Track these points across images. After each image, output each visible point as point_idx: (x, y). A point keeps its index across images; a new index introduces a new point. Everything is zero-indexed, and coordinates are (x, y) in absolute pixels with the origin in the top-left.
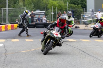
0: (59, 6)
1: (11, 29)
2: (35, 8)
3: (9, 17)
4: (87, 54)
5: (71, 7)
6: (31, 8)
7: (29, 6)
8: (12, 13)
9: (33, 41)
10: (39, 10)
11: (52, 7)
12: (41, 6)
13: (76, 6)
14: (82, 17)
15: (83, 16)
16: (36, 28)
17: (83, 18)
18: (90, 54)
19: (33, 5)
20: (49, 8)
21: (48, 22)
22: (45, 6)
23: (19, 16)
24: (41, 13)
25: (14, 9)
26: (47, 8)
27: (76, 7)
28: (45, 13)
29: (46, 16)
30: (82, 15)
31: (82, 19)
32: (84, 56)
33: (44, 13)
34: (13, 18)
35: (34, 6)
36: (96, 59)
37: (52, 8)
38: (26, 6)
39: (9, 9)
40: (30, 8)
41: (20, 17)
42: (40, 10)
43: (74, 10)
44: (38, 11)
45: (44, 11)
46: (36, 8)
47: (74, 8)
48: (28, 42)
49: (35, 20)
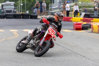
10: (9, 1)
14: (50, 8)
16: (6, 18)
18: (58, 44)
21: (17, 13)
24: (11, 5)
28: (14, 4)
29: (16, 7)
30: (50, 6)
31: (50, 10)
36: (64, 48)
49: (5, 11)
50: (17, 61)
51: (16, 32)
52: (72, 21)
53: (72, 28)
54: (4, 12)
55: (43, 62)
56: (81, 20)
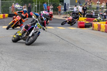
1: (2, 18)
2: (23, 1)
3: (2, 8)
4: (62, 38)
8: (4, 6)
11: (37, 1)
18: (64, 39)
20: (34, 1)
23: (10, 8)
25: (6, 2)
26: (32, 1)
32: (59, 40)
34: (5, 9)
36: (68, 43)
39: (2, 2)
40: (18, 2)
43: (54, 3)
47: (54, 2)
50: (27, 52)
55: (49, 53)
56: (85, 20)
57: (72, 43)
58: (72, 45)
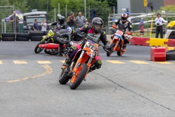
0: (71, 4)
2: (29, 7)
4: (119, 85)
5: (91, 4)
6: (22, 7)
7: (19, 4)
9: (26, 63)
10: (36, 10)
11: (59, 5)
12: (39, 3)
13: (100, 2)
14: (109, 22)
15: (111, 20)
16: (32, 40)
17: (111, 23)
18: (123, 85)
19: (27, 2)
20: (53, 6)
22: (46, 3)
23: (3, 20)
24: (41, 16)
26: (49, 6)
27: (100, 4)
28: (46, 15)
29: (49, 21)
30: (109, 17)
31: (109, 25)
32: (114, 89)
33: (44, 16)
35: (28, 4)
37: (59, 7)
38: (14, 3)
40: (20, 7)
41: (3, 23)
42: (38, 11)
43: (96, 9)
44: (35, 12)
45: (45, 12)
46: (31, 7)
47: (96, 6)
48: (17, 65)
49: (30, 28)
51: (49, 64)
52: (148, 45)
53: (149, 56)
54: (28, 29)
56: (165, 43)
57: (142, 94)
58: (142, 99)
